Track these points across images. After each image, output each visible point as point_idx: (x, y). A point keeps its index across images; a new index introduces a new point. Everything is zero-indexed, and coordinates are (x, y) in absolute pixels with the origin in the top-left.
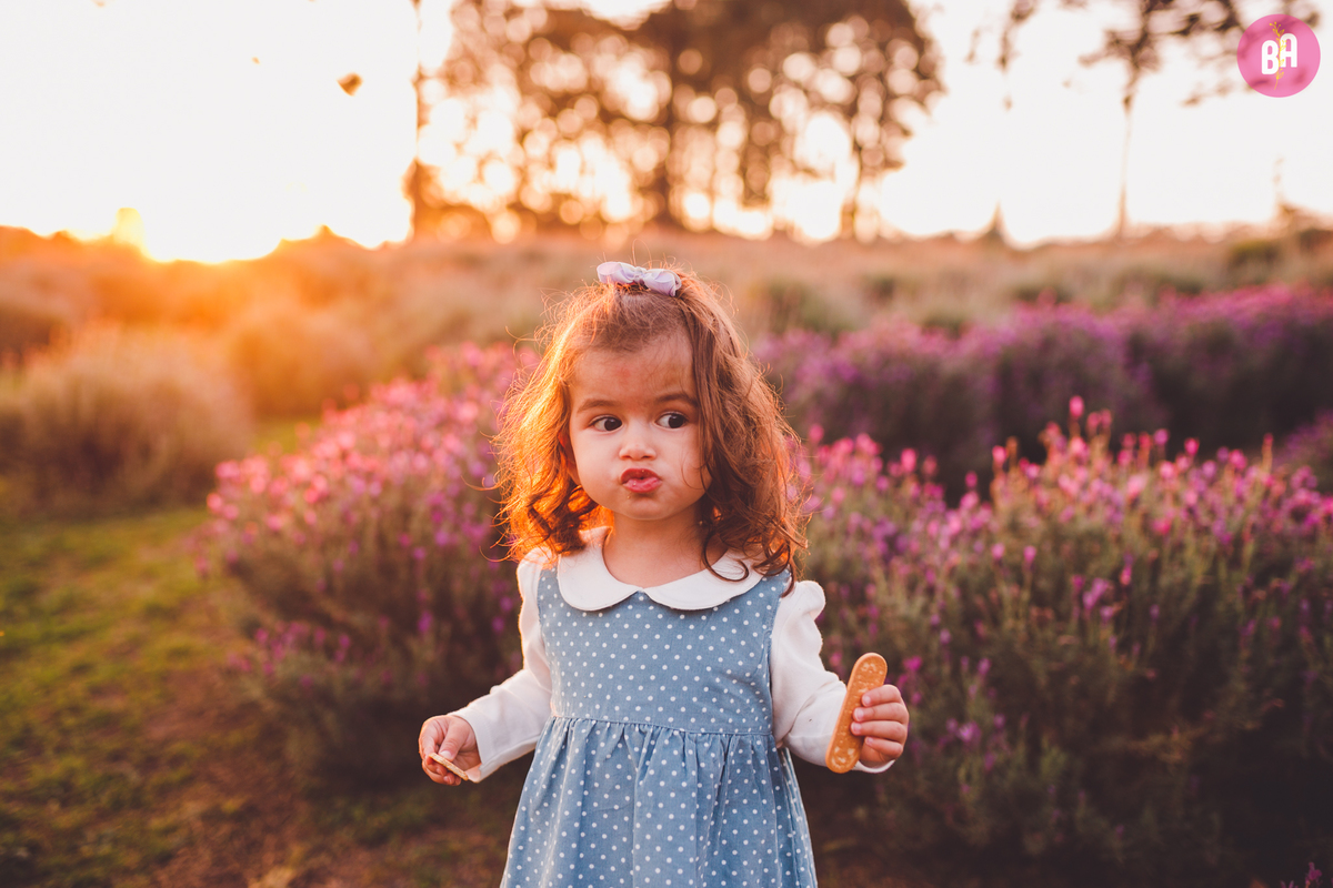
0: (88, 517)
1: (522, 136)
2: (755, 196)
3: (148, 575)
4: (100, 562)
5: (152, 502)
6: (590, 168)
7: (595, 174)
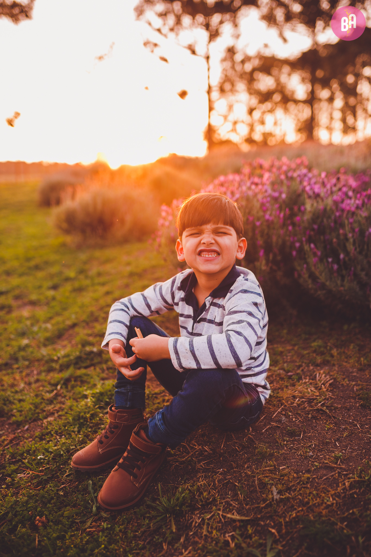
1: (251, 111)
2: (349, 129)
3: (128, 264)
5: (125, 240)
6: (279, 122)
7: (281, 125)
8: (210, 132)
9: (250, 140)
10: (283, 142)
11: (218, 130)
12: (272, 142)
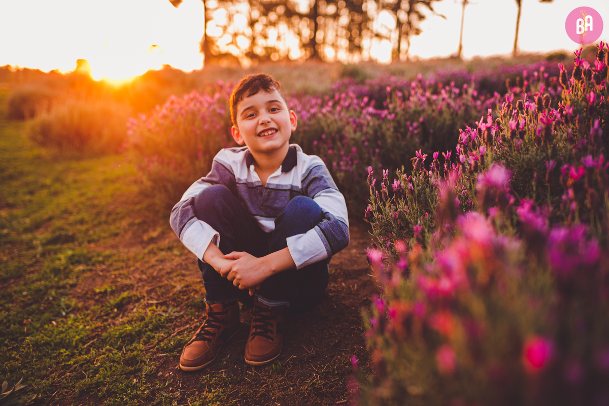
0: (79, 159)
1: (252, 23)
2: (355, 47)
3: (104, 173)
4: (85, 170)
6: (282, 37)
7: (285, 40)
8: (207, 44)
9: (251, 55)
10: (287, 58)
11: (217, 41)
12: (275, 57)
